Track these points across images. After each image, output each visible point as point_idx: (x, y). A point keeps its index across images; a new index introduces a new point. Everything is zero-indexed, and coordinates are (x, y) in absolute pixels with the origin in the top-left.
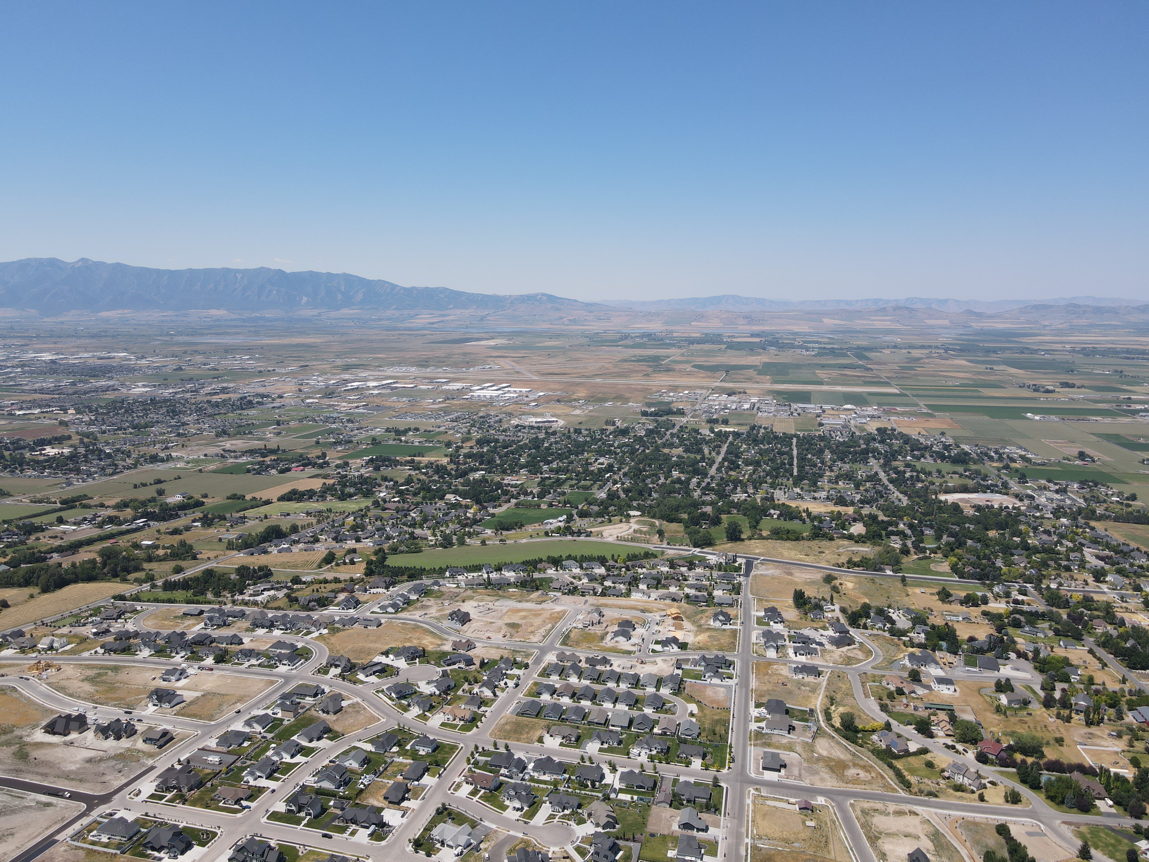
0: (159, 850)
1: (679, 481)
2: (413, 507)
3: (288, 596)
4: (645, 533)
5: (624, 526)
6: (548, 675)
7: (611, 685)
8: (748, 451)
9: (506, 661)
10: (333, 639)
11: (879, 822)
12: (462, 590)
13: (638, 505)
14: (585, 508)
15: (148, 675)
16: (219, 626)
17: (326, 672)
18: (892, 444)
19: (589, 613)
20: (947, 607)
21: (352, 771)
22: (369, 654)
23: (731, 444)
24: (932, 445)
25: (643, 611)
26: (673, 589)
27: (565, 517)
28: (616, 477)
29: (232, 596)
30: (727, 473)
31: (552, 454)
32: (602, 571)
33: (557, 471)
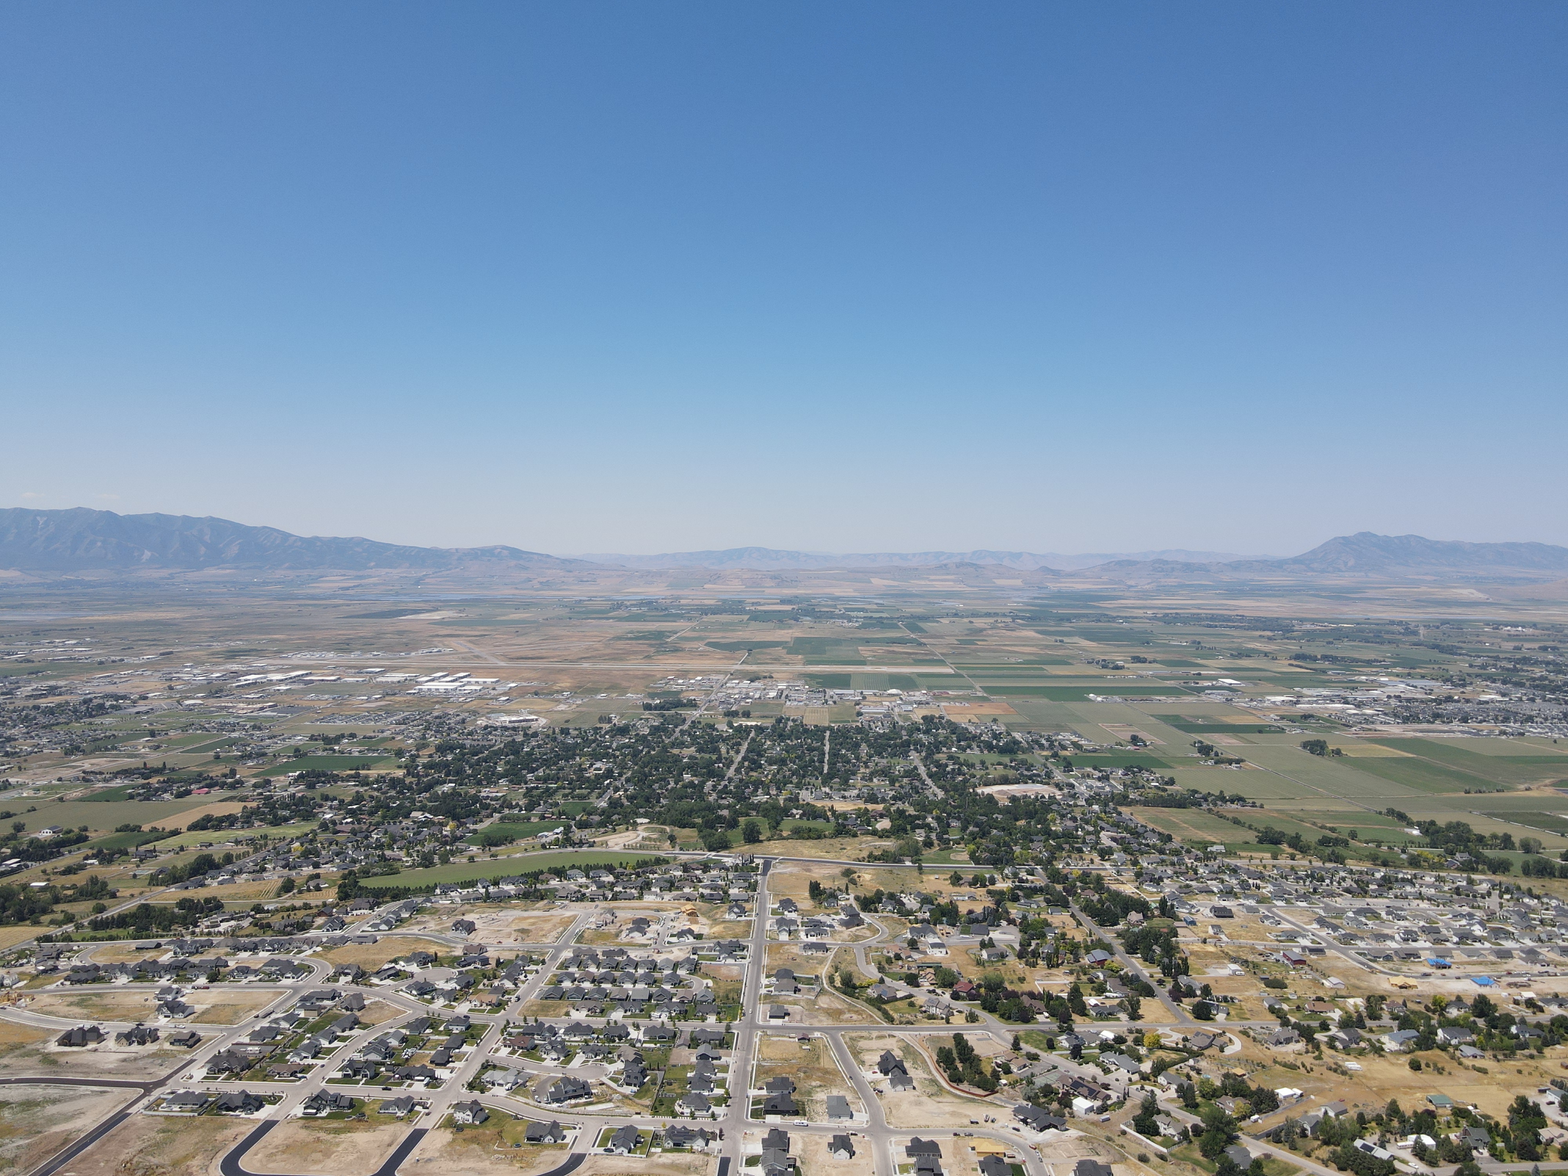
1: (691, 784)
2: (372, 828)
4: (655, 840)
5: (631, 834)
8: (772, 748)
13: (646, 812)
14: (585, 818)
18: (938, 735)
23: (753, 740)
24: (981, 734)
26: (687, 890)
27: (562, 828)
28: (618, 784)
29: (186, 929)
30: (747, 773)
31: (536, 760)
32: (611, 878)
33: (545, 780)
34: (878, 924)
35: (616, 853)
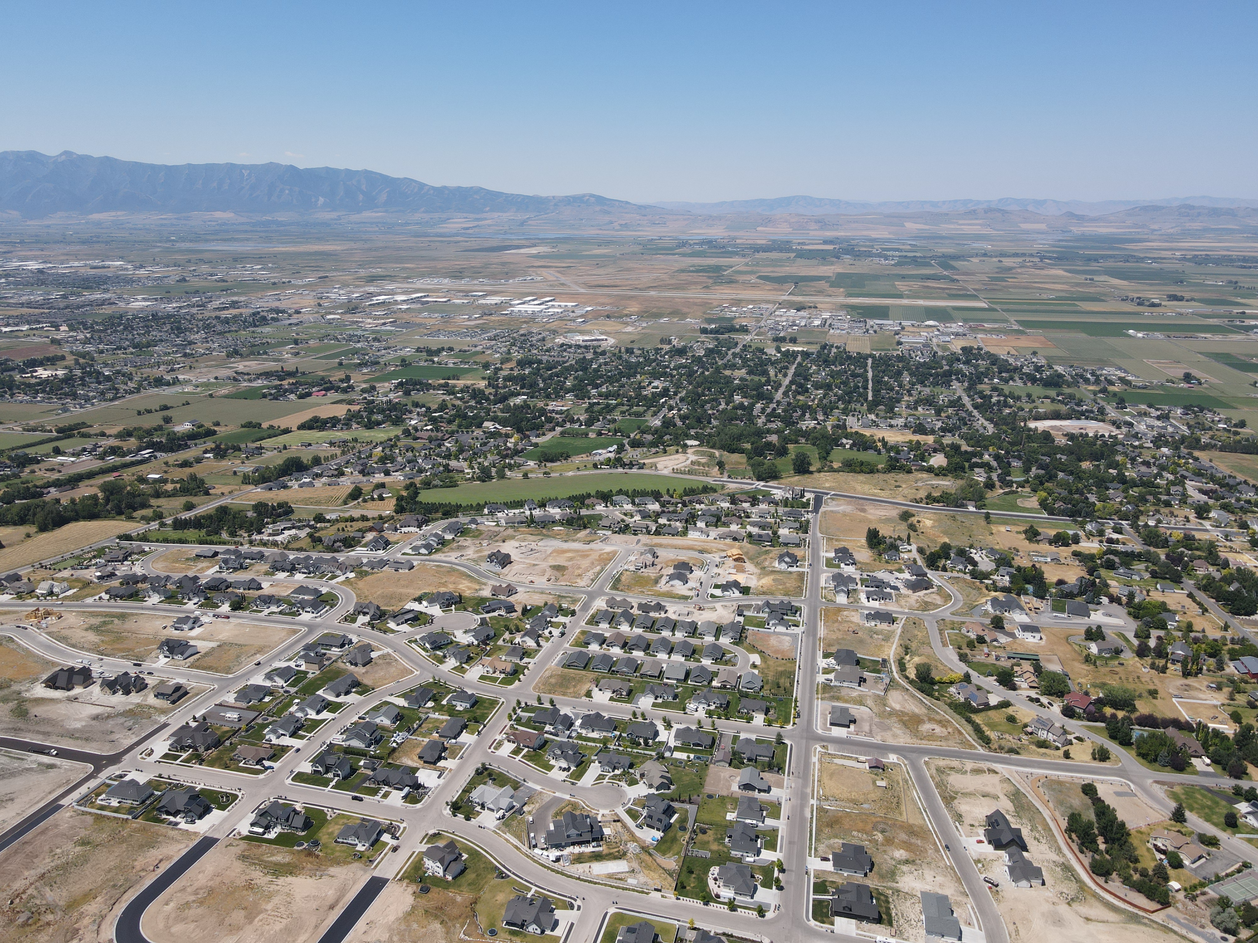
0: (175, 815)
1: (741, 406)
2: (447, 436)
3: (310, 535)
4: (703, 465)
5: (681, 457)
6: (597, 623)
7: (666, 633)
8: (817, 372)
9: (551, 608)
10: (361, 584)
11: (955, 781)
12: (502, 529)
13: (696, 433)
14: (638, 437)
15: (159, 624)
16: (235, 569)
17: (354, 621)
18: (978, 365)
19: (642, 554)
20: (1034, 546)
21: (384, 729)
22: (400, 600)
23: (800, 364)
24: (1022, 367)
25: (701, 552)
26: (734, 527)
27: (615, 447)
28: (672, 402)
29: (250, 536)
30: (794, 397)
31: (601, 377)
32: (656, 507)
33: (607, 396)
35: (664, 478)
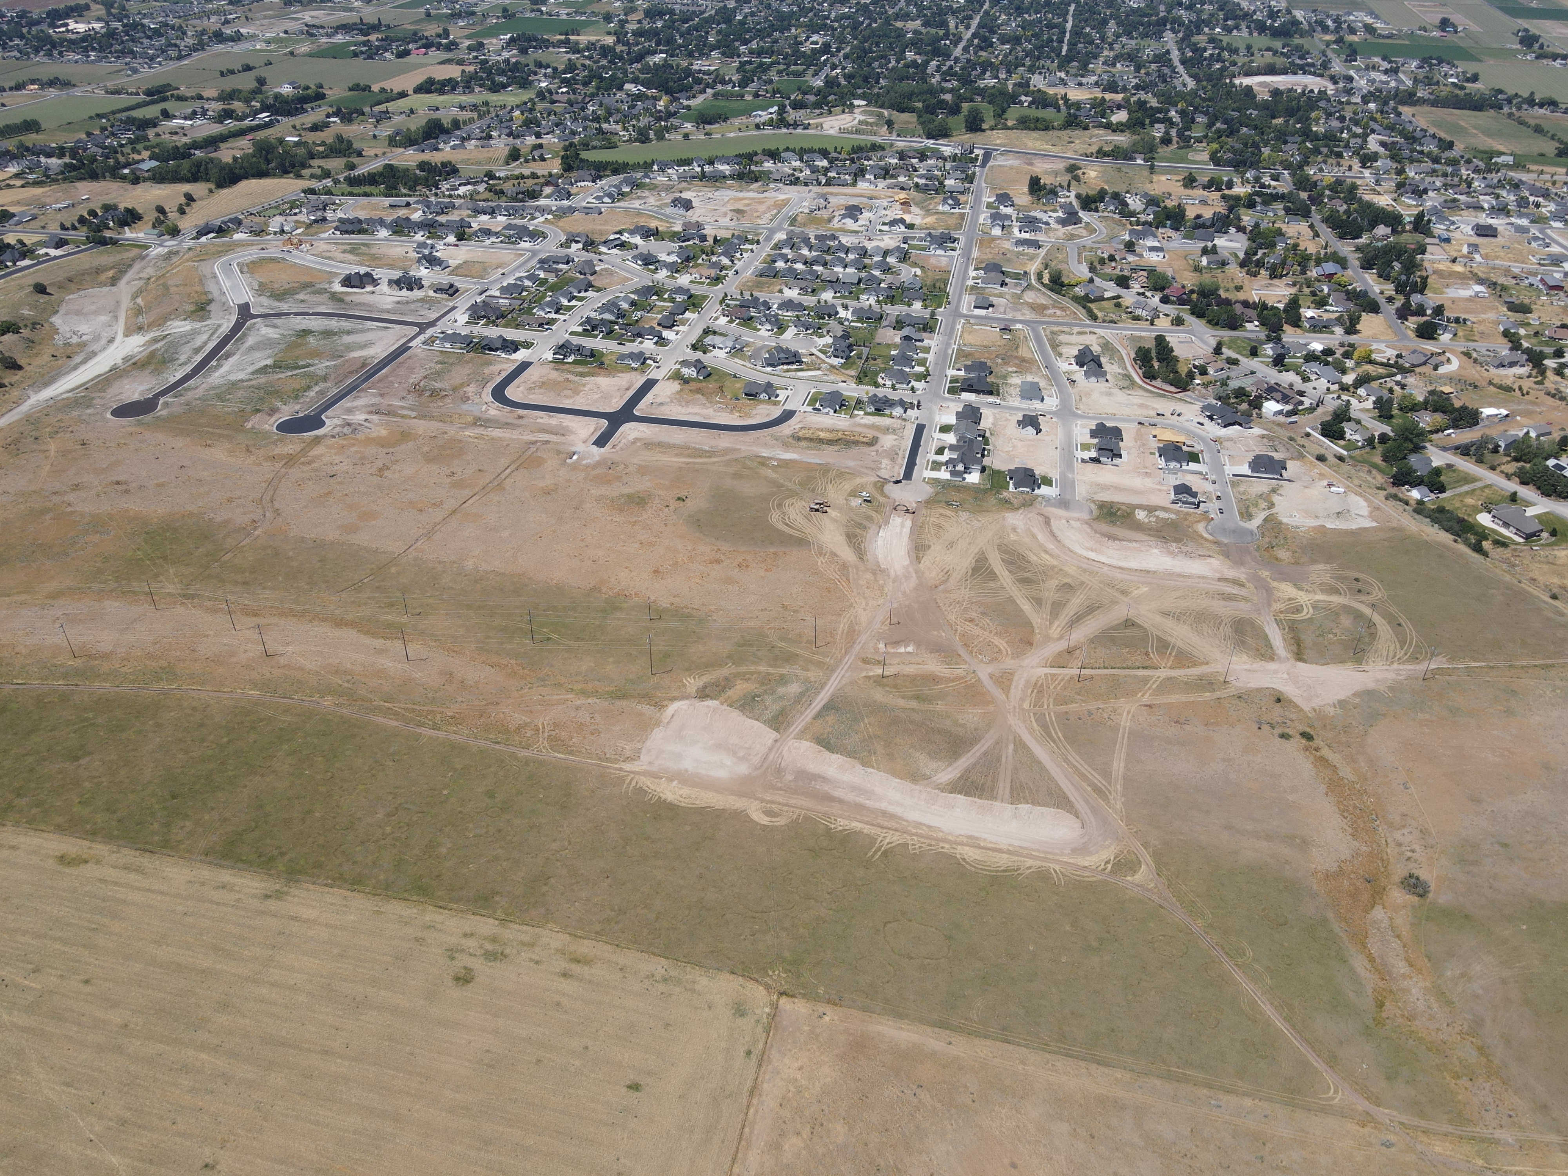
1: (914, 64)
2: (587, 99)
3: (490, 190)
4: (871, 125)
5: (847, 117)
8: (1007, 23)
13: (864, 93)
14: (800, 97)
16: (438, 214)
18: (1203, 10)
23: (985, 12)
24: (1254, 12)
26: (902, 179)
27: (776, 108)
28: (835, 60)
29: (429, 191)
30: (975, 53)
31: (749, 30)
32: (825, 163)
33: (760, 53)
34: (1096, 224)
35: (832, 136)
